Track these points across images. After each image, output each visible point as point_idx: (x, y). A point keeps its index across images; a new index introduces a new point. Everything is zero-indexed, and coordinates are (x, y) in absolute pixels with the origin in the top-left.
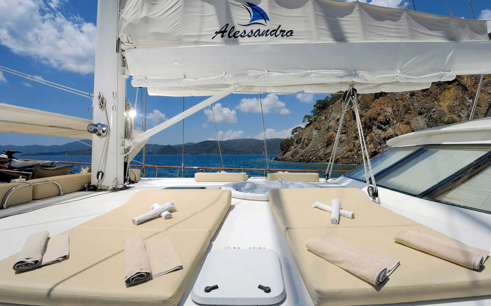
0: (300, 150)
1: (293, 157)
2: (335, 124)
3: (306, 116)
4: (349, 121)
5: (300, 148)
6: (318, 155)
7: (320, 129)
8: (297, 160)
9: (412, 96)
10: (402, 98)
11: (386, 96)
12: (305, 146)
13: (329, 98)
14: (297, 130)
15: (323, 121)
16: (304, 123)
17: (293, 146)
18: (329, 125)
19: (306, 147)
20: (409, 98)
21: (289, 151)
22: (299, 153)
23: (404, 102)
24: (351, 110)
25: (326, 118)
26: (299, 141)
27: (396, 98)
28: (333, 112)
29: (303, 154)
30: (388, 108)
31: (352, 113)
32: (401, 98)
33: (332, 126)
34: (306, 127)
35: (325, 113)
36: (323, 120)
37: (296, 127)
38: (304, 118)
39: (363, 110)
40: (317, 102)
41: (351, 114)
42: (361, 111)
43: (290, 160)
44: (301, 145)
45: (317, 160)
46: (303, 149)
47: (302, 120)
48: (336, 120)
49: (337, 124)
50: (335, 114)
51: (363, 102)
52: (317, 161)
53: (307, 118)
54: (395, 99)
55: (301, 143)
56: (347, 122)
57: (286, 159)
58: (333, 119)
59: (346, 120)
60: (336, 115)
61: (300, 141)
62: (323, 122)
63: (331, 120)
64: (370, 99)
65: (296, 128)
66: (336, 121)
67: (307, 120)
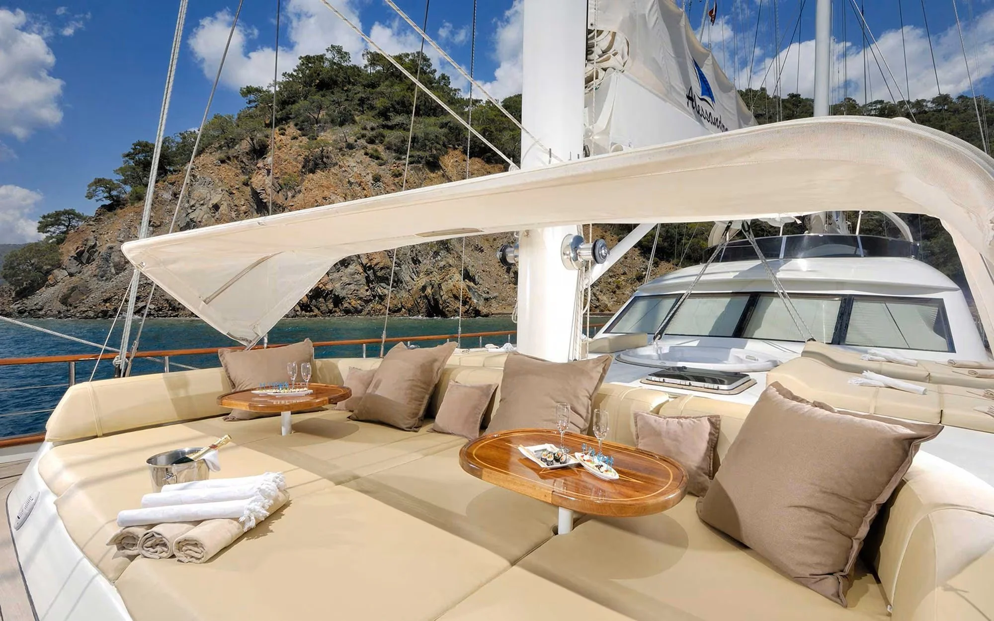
0: (94, 284)
1: (71, 305)
2: (208, 217)
3: (99, 182)
4: (245, 213)
5: (95, 276)
6: (163, 296)
7: (160, 226)
8: (91, 314)
9: (376, 182)
10: (361, 182)
11: (329, 170)
12: (113, 271)
13: (173, 142)
14: (59, 219)
15: (167, 203)
16: (94, 199)
17: (63, 269)
18: (191, 216)
19: (117, 274)
20: (373, 184)
21: (47, 286)
22: (90, 291)
23: (365, 190)
24: (249, 188)
25: (175, 197)
26: (86, 255)
27: (350, 179)
28: (200, 185)
29: (108, 295)
30: (337, 198)
31: (250, 193)
32: (358, 180)
33: (200, 222)
34: (99, 214)
35: (172, 184)
36: (166, 201)
37: (58, 210)
38: (89, 186)
39: (278, 192)
40: (135, 145)
41: (249, 197)
42: (276, 193)
43: (59, 312)
44: (98, 267)
45: (160, 310)
46: (107, 279)
47: (85, 191)
48: (211, 206)
49: (214, 217)
50: (206, 191)
51: (278, 174)
52: (161, 313)
53: (103, 189)
54: (347, 180)
55: (97, 261)
56: (241, 215)
57: (40, 310)
58: (202, 202)
59: (237, 210)
60: (209, 194)
61: (91, 254)
62: (168, 207)
63: (195, 203)
64: (295, 171)
65: (58, 214)
66: (210, 209)
67: (101, 194)
